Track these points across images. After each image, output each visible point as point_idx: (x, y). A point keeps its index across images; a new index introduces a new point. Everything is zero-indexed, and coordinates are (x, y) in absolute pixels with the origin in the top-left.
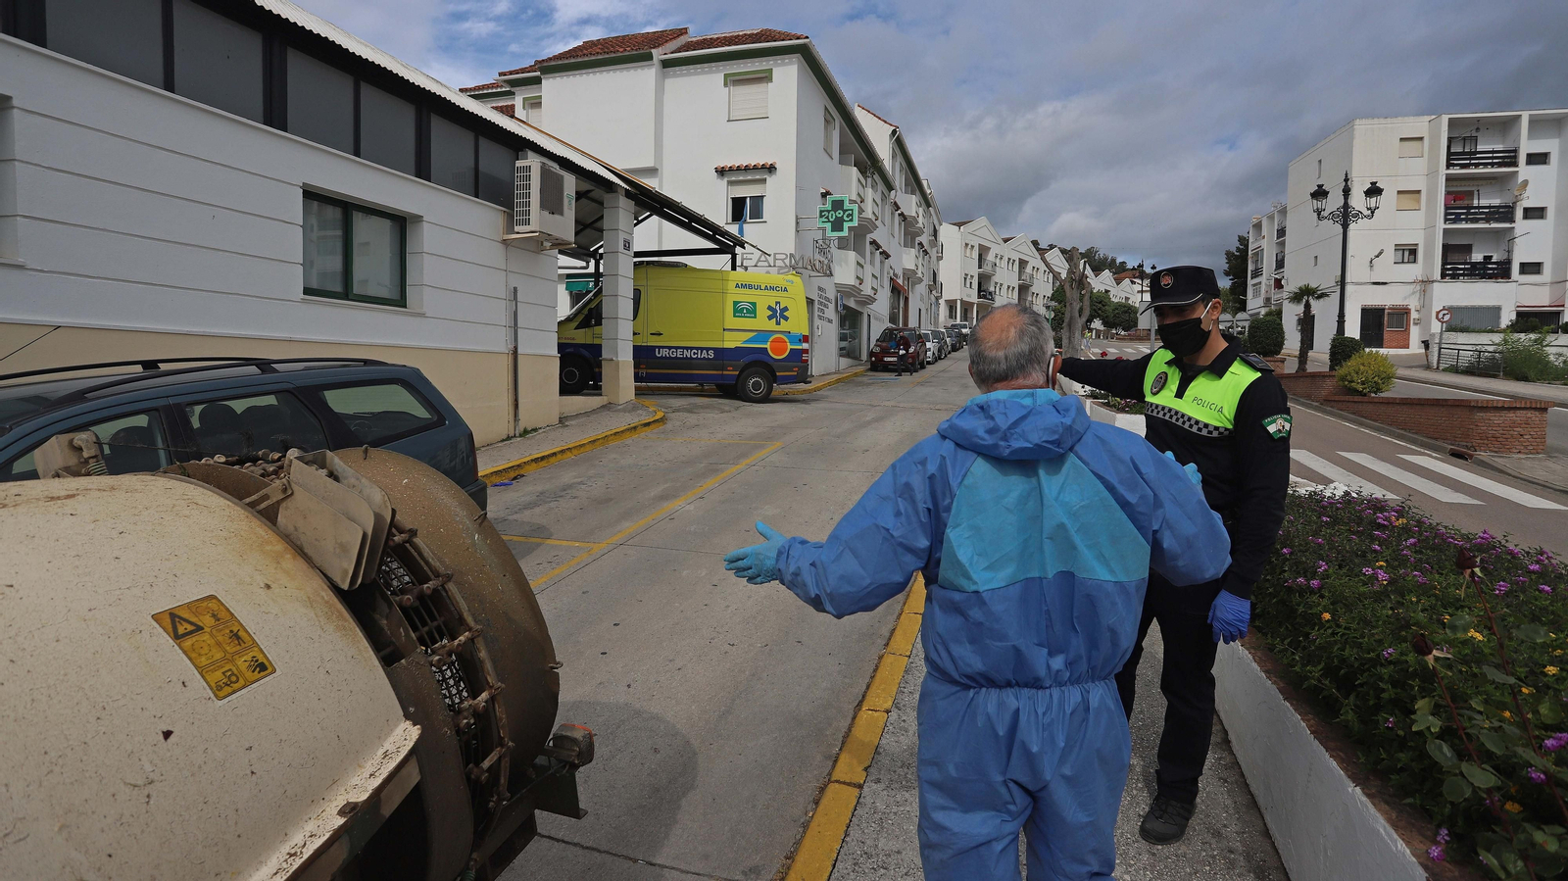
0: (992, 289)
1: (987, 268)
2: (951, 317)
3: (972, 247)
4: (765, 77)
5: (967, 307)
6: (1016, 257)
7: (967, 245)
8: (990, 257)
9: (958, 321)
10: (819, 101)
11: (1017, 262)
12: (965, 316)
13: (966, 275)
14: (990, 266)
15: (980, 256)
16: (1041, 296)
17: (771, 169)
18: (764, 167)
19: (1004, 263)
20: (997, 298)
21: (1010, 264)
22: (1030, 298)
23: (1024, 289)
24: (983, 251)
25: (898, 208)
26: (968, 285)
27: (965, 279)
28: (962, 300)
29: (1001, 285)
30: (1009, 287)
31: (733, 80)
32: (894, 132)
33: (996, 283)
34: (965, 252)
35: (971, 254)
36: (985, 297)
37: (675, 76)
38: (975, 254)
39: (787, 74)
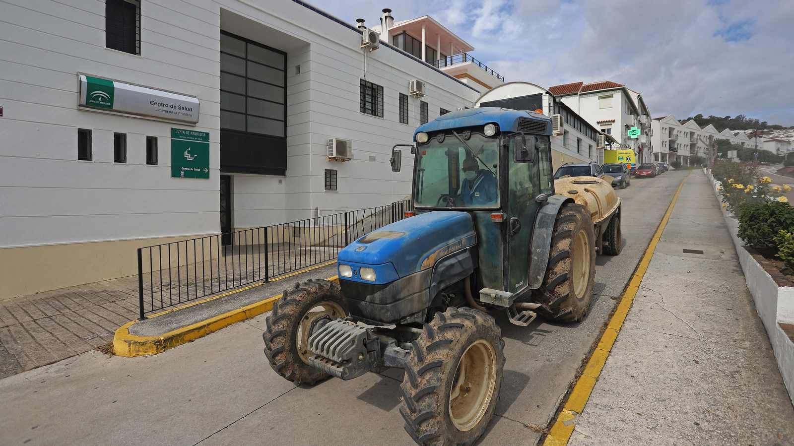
0: (676, 147)
1: (673, 138)
2: (656, 160)
3: (666, 129)
4: (611, 96)
5: (664, 156)
6: (688, 131)
7: (663, 128)
8: (675, 132)
9: (660, 162)
10: (625, 98)
11: (689, 133)
12: (663, 159)
13: (663, 141)
14: (675, 136)
15: (670, 132)
16: (703, 148)
17: (614, 121)
18: (612, 121)
19: (682, 134)
20: (679, 151)
21: (685, 135)
22: (696, 150)
23: (692, 146)
24: (671, 130)
25: (640, 121)
26: (664, 146)
27: (663, 143)
28: (661, 153)
29: (681, 144)
30: (685, 145)
31: (600, 98)
32: (639, 96)
33: (678, 144)
34: (662, 131)
35: (665, 132)
36: (672, 150)
37: (583, 97)
38: (667, 132)
39: (618, 96)
